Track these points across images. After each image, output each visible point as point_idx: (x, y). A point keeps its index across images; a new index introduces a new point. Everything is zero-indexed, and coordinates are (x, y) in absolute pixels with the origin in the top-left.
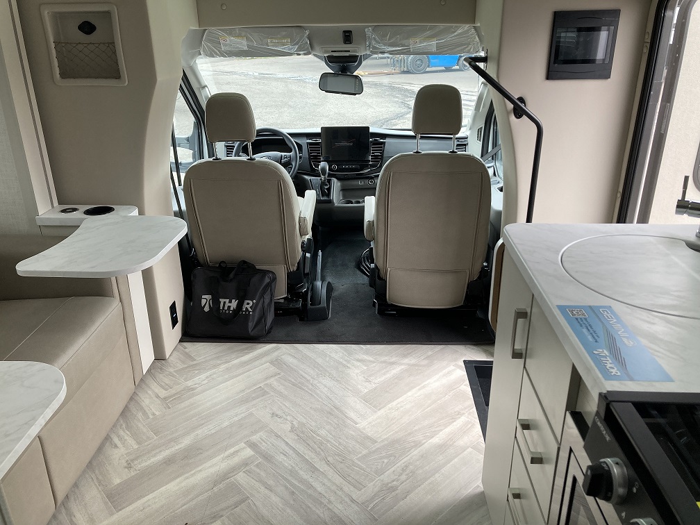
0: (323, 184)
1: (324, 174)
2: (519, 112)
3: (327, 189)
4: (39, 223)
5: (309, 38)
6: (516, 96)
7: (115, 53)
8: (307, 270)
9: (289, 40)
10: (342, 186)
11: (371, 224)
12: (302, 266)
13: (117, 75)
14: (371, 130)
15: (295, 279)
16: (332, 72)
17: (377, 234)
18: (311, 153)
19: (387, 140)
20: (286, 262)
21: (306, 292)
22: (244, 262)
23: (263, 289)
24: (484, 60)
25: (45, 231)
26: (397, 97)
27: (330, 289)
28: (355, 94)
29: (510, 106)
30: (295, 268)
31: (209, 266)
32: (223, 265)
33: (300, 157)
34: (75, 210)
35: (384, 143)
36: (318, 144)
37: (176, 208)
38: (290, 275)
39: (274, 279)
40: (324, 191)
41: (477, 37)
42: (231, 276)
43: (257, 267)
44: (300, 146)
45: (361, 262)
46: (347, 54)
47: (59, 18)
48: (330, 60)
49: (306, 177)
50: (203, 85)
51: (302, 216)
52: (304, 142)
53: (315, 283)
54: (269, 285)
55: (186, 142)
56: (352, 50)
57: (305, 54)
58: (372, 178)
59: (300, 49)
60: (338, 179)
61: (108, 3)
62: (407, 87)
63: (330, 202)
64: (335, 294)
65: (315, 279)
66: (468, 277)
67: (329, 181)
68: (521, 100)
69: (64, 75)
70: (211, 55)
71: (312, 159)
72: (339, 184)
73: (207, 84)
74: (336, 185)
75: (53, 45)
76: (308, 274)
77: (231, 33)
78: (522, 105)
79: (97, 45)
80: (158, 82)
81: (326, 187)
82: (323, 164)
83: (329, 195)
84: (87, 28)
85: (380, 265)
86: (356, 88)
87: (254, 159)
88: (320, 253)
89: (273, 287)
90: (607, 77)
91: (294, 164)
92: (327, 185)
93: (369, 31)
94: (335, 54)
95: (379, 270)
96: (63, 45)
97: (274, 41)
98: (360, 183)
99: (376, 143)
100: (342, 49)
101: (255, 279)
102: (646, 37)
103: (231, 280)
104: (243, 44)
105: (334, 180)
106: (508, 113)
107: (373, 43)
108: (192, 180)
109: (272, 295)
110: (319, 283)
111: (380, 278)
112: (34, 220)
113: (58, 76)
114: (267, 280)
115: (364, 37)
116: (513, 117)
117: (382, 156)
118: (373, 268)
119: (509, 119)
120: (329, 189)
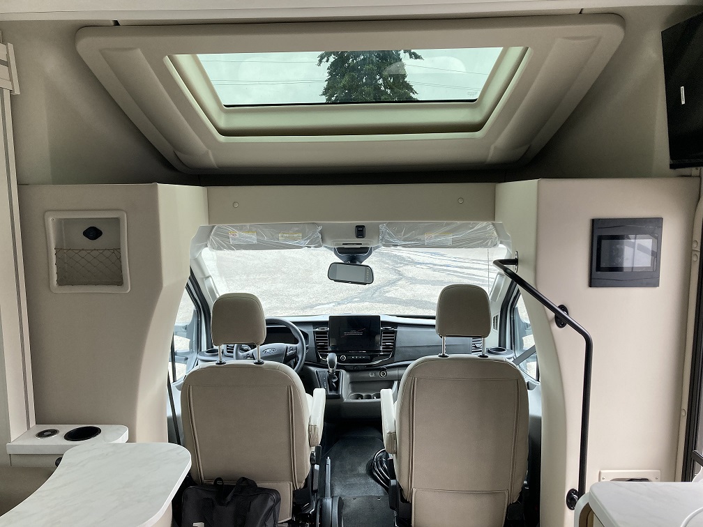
0: (331, 377)
1: (332, 367)
2: (561, 321)
3: (335, 382)
4: (9, 451)
5: (321, 232)
6: (556, 304)
7: (119, 259)
8: (315, 487)
9: (300, 235)
10: (351, 378)
11: (392, 436)
12: (310, 481)
13: (119, 282)
14: (382, 319)
15: (303, 497)
16: (342, 262)
17: (400, 448)
18: (318, 343)
19: (399, 329)
20: (292, 479)
21: (315, 513)
22: (244, 479)
23: (265, 515)
24: (515, 262)
25: (16, 461)
26: (387, 263)
27: (341, 505)
28: (365, 284)
29: (552, 314)
30: (302, 485)
31: (202, 483)
32: (219, 483)
33: (307, 348)
34: (54, 432)
35: (395, 332)
36: (325, 333)
37: (170, 413)
38: (296, 494)
39: (279, 500)
40: (333, 386)
41: (495, 233)
42: (229, 498)
43: (259, 485)
44: (306, 335)
45: (374, 467)
46: (359, 246)
47: (64, 225)
48: (340, 251)
49: (312, 368)
50: (207, 275)
51: (312, 423)
52: (310, 330)
53: (325, 500)
54: (272, 509)
55: (184, 330)
56: (363, 242)
57: (315, 247)
58: (384, 370)
59: (311, 243)
60: (347, 371)
61: (118, 210)
62: (396, 253)
63: (339, 397)
64: (346, 511)
65: (324, 496)
66: (507, 499)
67: (338, 374)
68: (563, 307)
69: (61, 282)
70: (219, 247)
71: (319, 349)
72: (348, 376)
73: (210, 274)
74: (345, 377)
75: (54, 251)
76: (316, 491)
77: (241, 229)
78: (564, 313)
79: (101, 251)
80: (163, 289)
81: (334, 380)
82: (331, 356)
83: (337, 389)
84: (93, 233)
85: (404, 484)
86: (368, 278)
87: (262, 363)
88: (329, 461)
89: (277, 510)
90: (656, 284)
91: (300, 357)
92: (335, 378)
93: (383, 228)
94: (346, 246)
95: (401, 490)
96: (65, 251)
97: (285, 235)
98: (371, 375)
99: (387, 332)
100: (354, 242)
101: (256, 502)
102: (695, 245)
103: (228, 503)
104: (253, 238)
105: (343, 372)
106: (550, 322)
107: (387, 237)
108: (191, 387)
109: (275, 521)
110: (328, 501)
111: (404, 500)
112: (4, 447)
113: (55, 283)
114: (270, 503)
115: (378, 232)
116: (555, 326)
117: (394, 346)
118: (394, 486)
119: (550, 328)
120: (337, 383)
